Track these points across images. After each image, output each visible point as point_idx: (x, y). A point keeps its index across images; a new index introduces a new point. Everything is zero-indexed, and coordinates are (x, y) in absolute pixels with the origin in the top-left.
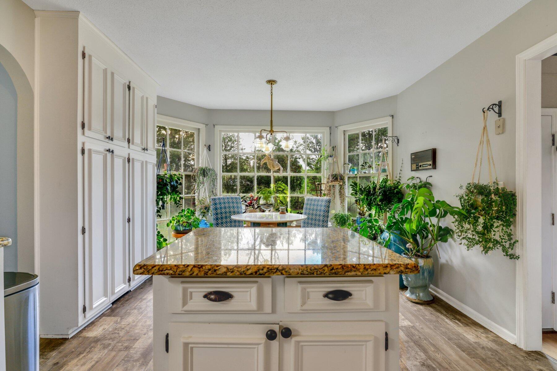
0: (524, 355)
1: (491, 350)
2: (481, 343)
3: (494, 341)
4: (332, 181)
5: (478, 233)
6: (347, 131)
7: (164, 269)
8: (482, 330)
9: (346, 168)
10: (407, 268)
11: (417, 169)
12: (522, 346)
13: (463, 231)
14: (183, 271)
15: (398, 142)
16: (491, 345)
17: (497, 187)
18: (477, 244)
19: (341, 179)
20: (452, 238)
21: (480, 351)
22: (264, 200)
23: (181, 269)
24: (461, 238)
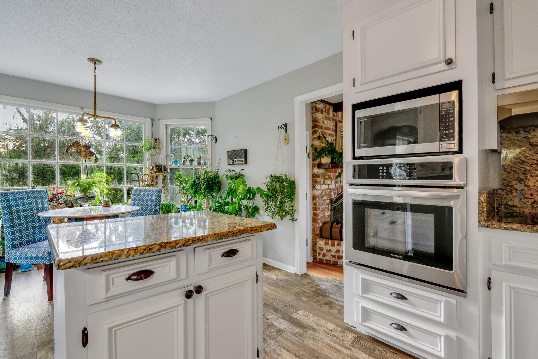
0: (300, 277)
1: (285, 280)
2: (280, 278)
3: (285, 275)
4: (156, 172)
5: (277, 207)
6: (168, 125)
7: (99, 258)
8: (278, 271)
9: (169, 160)
10: (271, 226)
11: (233, 164)
12: (299, 273)
13: (269, 207)
14: (119, 256)
15: (216, 141)
16: (284, 277)
17: (287, 178)
18: (277, 214)
19: (165, 170)
20: (258, 213)
21: (280, 283)
22: (81, 193)
23: (117, 254)
24: (268, 211)
